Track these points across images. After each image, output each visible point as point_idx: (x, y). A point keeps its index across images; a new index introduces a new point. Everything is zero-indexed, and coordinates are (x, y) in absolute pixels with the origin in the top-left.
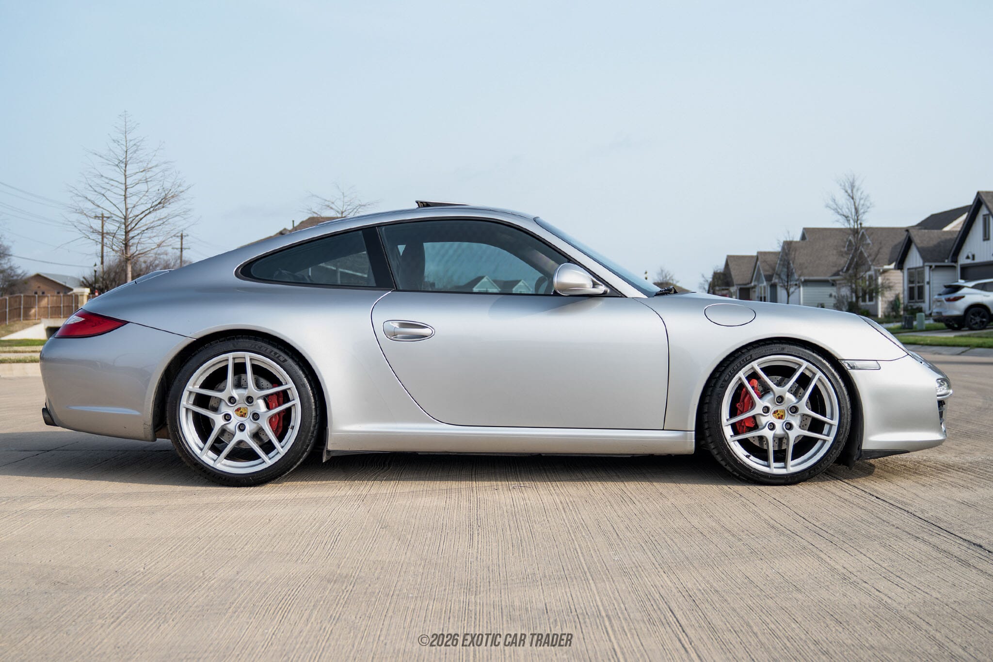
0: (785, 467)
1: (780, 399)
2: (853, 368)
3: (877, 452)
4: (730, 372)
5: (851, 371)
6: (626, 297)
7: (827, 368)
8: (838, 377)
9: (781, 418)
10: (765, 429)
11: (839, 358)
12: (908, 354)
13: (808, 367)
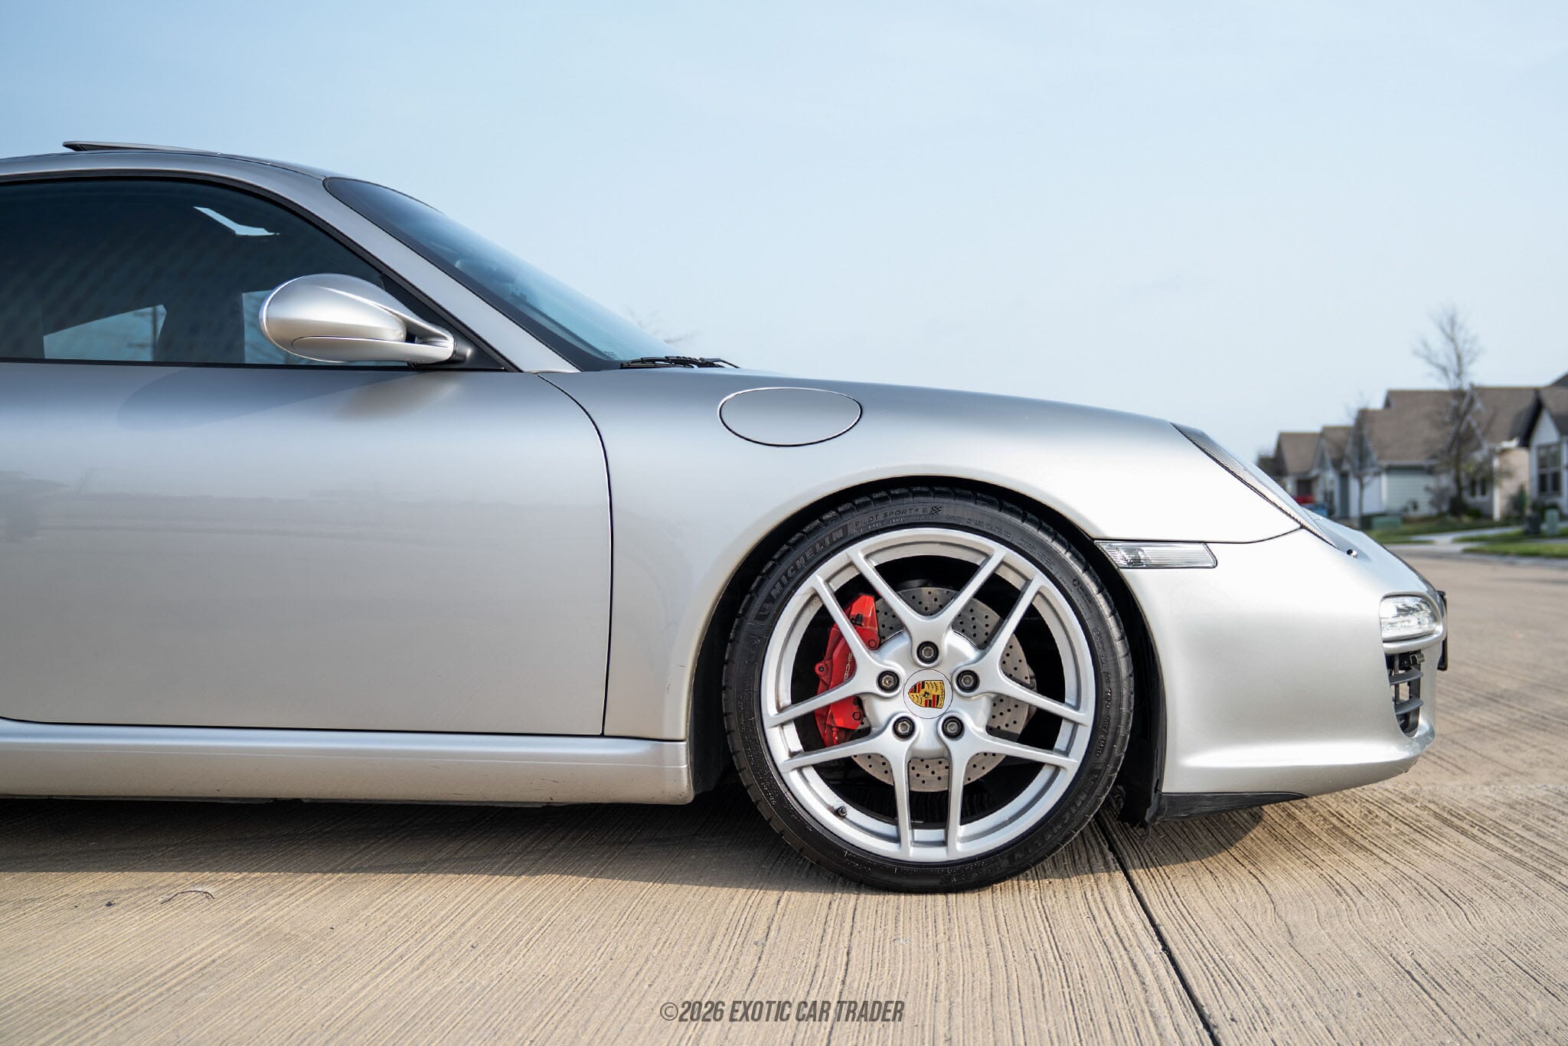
0: (944, 843)
1: (929, 651)
2: (1136, 563)
3: (1209, 799)
4: (786, 574)
5: (1128, 574)
6: (520, 371)
7: (1062, 562)
8: (1093, 588)
9: (933, 702)
10: (884, 734)
11: (1093, 534)
12: (1302, 527)
13: (1005, 560)
